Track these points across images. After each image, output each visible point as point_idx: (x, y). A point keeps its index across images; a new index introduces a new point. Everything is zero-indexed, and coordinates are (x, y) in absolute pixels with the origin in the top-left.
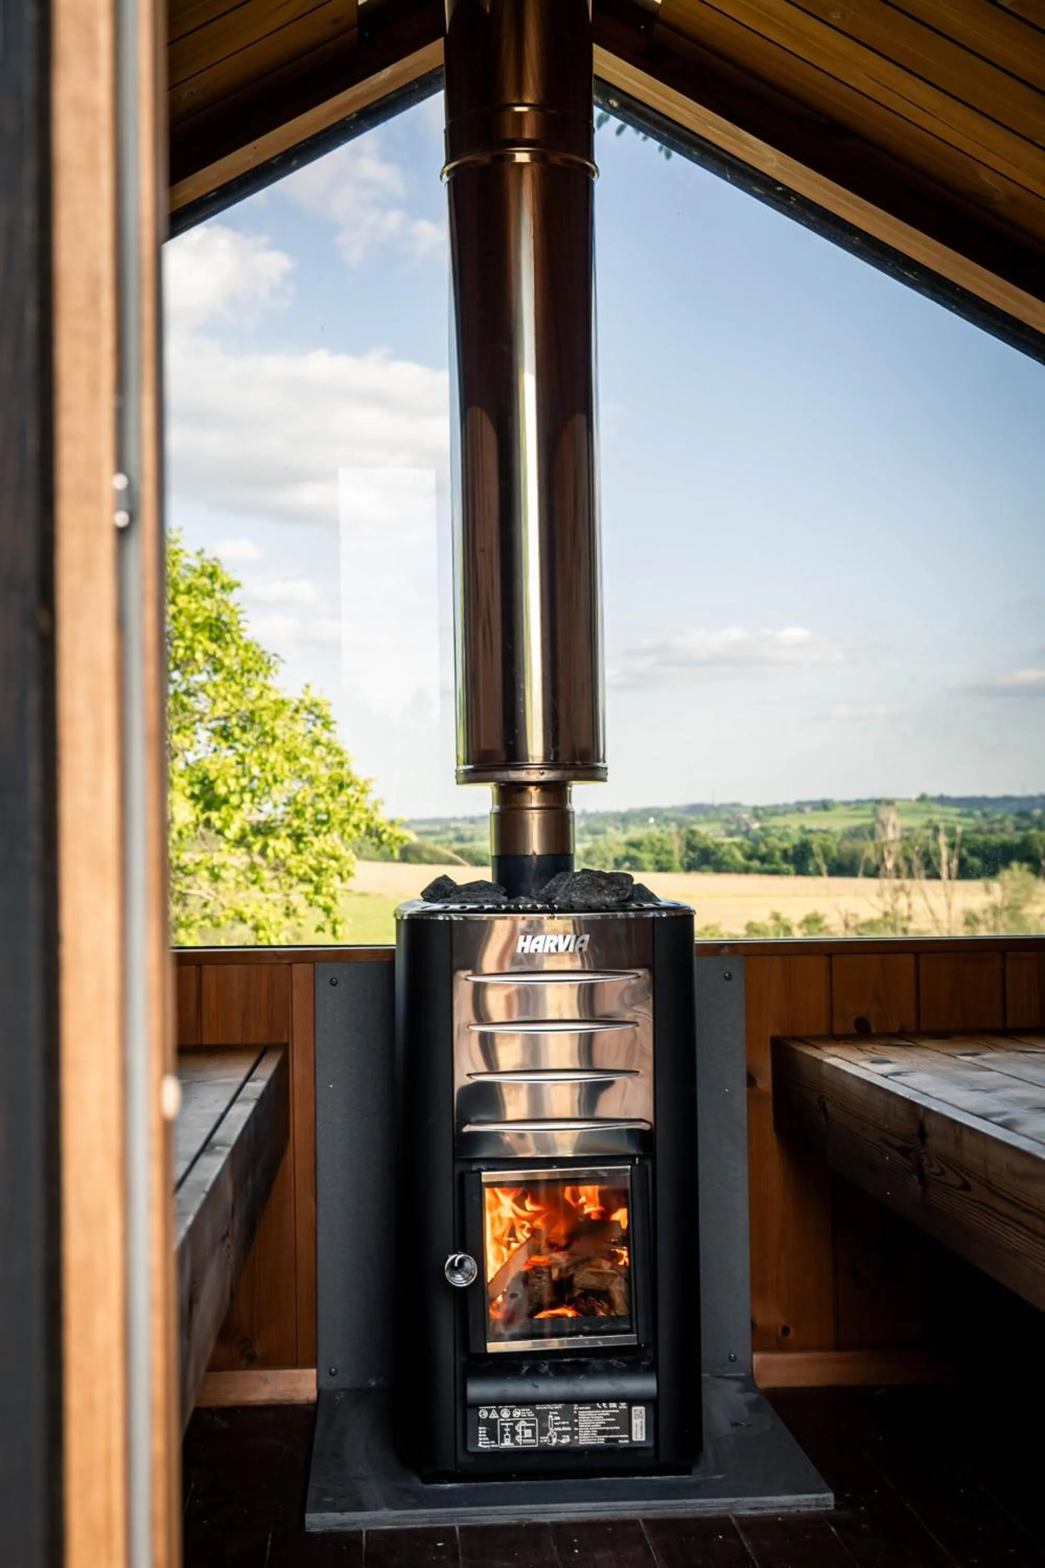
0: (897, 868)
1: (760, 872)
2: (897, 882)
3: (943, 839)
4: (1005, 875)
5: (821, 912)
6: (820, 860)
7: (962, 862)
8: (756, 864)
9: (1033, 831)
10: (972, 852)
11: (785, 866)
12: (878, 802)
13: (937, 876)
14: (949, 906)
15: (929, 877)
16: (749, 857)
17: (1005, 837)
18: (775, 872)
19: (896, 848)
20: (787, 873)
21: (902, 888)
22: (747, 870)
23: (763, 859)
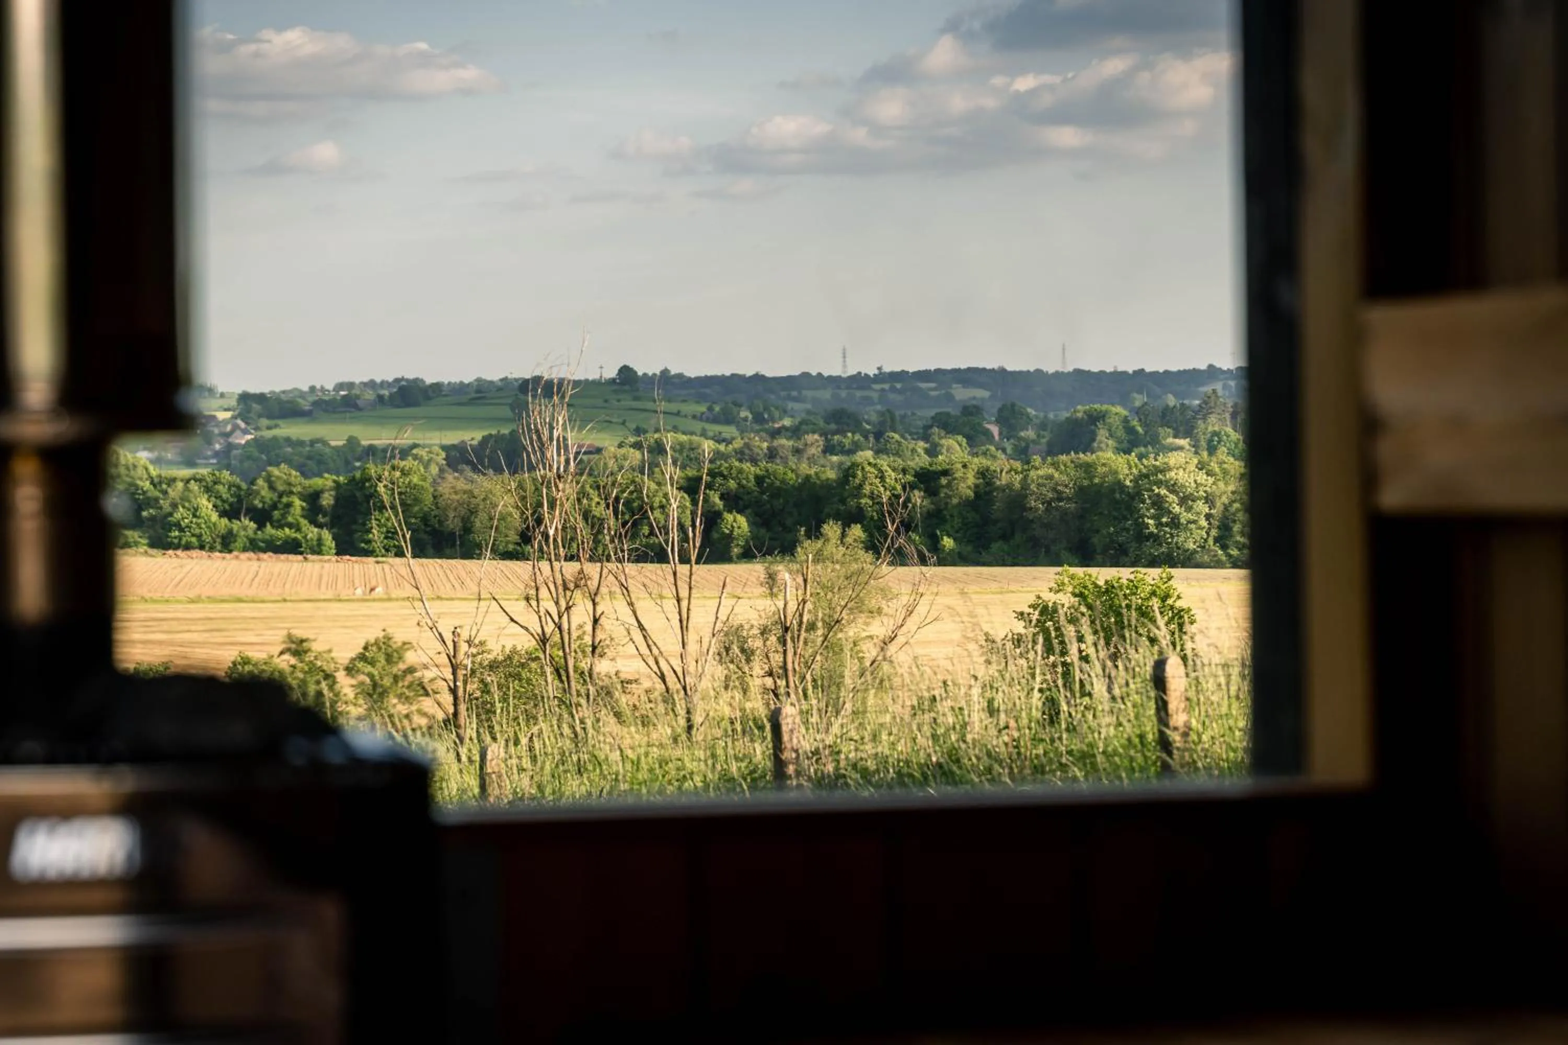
0: (569, 535)
1: (254, 546)
2: (570, 569)
3: (670, 471)
4: (807, 549)
5: (399, 637)
6: (393, 519)
7: (712, 519)
8: (246, 526)
9: (866, 455)
10: (734, 501)
11: (312, 532)
12: (526, 386)
13: (661, 557)
14: (684, 626)
15: (640, 558)
16: (231, 512)
17: (805, 469)
18: (292, 547)
19: (566, 491)
20: (317, 549)
21: (580, 580)
22: (226, 543)
23: (262, 517)
